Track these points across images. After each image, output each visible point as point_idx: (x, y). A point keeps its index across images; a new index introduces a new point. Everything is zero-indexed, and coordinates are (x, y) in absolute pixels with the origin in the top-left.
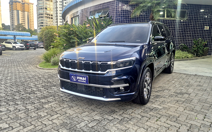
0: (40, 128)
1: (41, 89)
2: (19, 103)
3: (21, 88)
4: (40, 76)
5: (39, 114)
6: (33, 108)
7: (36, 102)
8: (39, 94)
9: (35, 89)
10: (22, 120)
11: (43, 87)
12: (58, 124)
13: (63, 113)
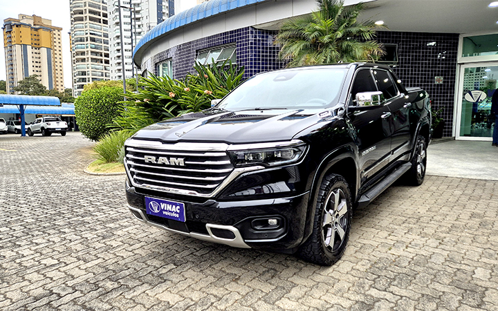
0: (114, 261)
1: (104, 208)
2: (67, 230)
3: (64, 209)
4: (96, 188)
5: (108, 243)
6: (95, 236)
7: (99, 227)
8: (101, 216)
9: (92, 209)
10: (80, 254)
11: (106, 204)
12: (144, 255)
13: (151, 240)
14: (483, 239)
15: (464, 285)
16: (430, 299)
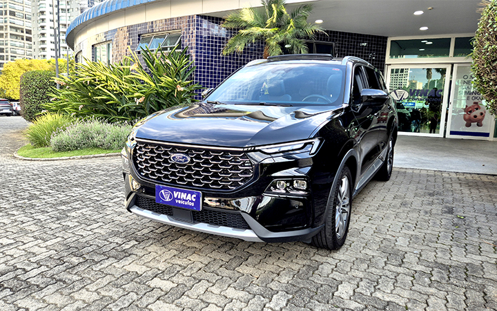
14: (403, 215)
15: (389, 250)
16: (362, 261)
